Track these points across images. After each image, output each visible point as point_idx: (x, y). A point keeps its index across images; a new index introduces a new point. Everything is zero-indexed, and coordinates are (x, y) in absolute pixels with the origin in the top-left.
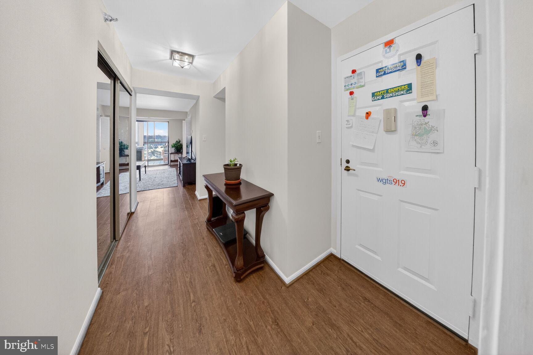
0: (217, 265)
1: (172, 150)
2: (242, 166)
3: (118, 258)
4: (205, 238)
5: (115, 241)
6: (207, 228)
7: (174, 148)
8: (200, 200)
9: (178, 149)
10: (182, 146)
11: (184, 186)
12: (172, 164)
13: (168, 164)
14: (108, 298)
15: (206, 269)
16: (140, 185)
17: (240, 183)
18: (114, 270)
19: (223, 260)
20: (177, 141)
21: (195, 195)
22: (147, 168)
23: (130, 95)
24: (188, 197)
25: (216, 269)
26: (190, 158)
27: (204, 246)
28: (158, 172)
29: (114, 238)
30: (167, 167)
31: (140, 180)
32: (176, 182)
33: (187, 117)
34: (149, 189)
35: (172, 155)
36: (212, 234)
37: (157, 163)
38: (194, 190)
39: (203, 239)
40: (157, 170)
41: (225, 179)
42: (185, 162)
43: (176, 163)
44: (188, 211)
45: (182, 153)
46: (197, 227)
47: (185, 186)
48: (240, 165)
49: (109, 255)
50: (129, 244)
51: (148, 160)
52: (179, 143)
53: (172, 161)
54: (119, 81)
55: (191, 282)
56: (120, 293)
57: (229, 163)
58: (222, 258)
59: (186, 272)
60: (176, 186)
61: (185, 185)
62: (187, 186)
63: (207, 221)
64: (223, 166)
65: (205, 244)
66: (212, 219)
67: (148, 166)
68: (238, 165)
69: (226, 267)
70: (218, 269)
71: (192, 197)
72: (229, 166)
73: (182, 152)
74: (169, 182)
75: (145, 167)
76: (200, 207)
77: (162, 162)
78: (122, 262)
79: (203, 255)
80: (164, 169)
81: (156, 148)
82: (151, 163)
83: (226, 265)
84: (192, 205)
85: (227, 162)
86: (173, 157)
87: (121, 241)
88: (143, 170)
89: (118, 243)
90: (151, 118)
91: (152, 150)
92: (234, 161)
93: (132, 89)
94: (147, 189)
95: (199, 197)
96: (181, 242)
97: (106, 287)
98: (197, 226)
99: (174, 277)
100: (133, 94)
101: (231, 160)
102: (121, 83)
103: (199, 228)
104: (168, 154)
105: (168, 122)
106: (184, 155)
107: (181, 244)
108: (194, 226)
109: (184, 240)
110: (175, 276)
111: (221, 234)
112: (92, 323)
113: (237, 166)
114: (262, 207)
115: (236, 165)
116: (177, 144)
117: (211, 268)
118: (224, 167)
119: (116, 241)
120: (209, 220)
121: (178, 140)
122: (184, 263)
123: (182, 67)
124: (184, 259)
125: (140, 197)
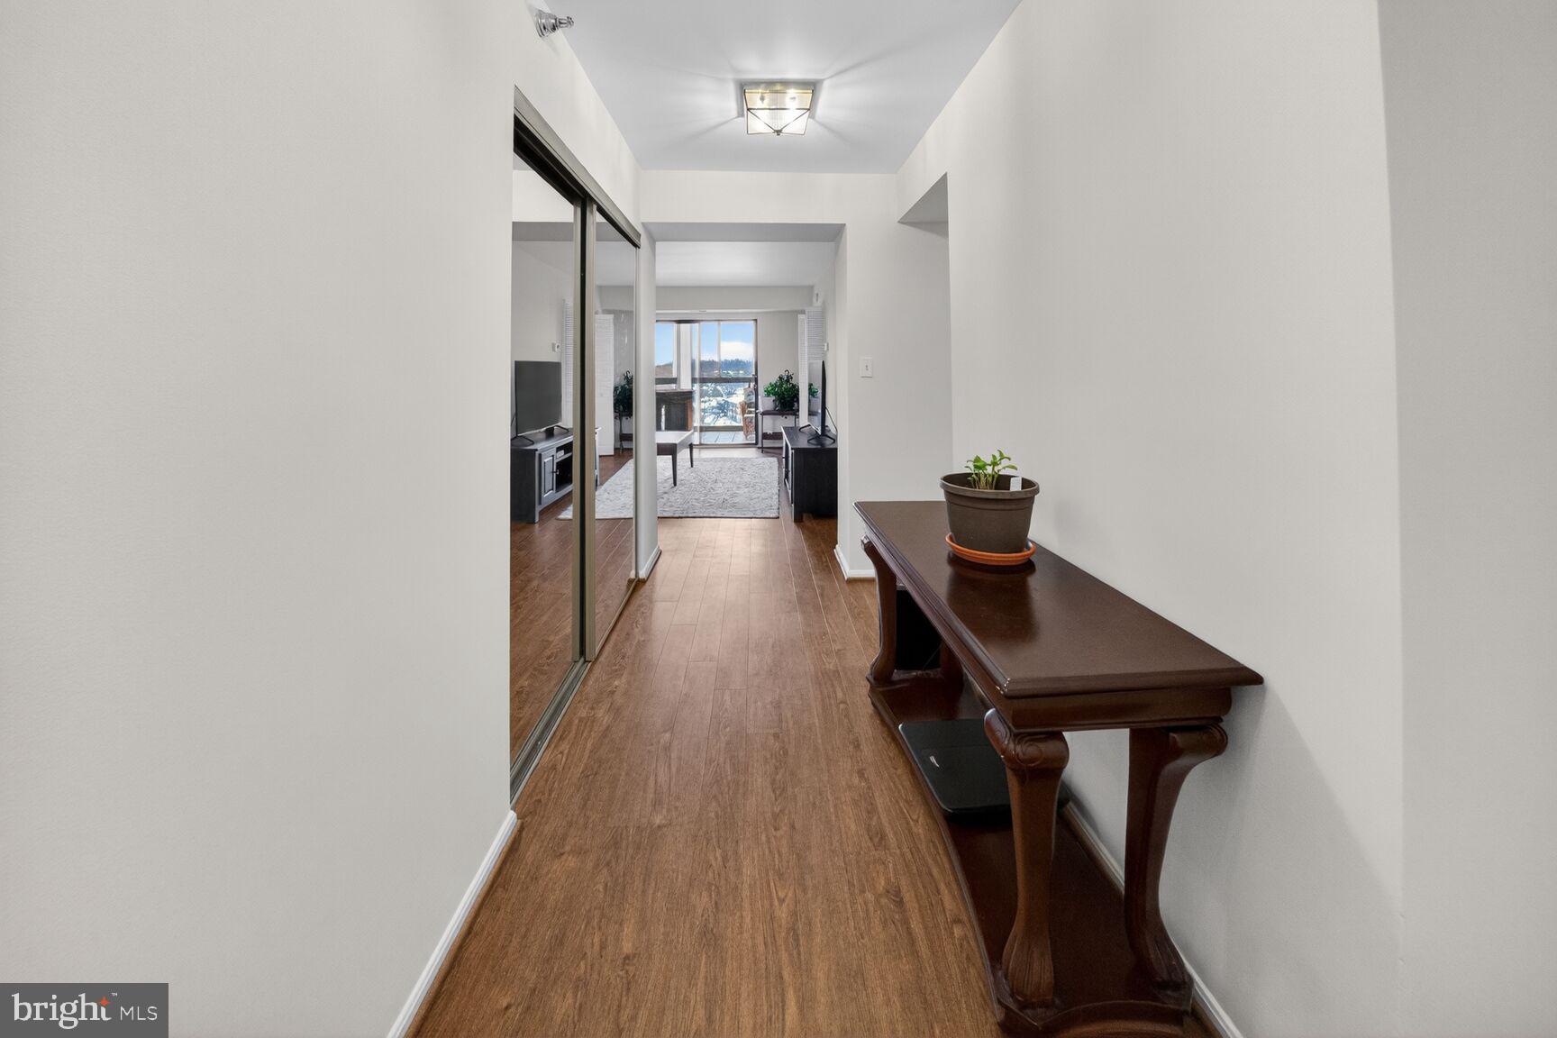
0: (908, 896)
1: (766, 403)
2: (1037, 491)
3: (581, 720)
4: (864, 747)
5: (582, 659)
6: (873, 703)
7: (774, 398)
8: (852, 581)
9: (786, 399)
10: (798, 390)
11: (798, 519)
12: (767, 443)
13: (757, 443)
14: (530, 853)
15: (860, 900)
16: (672, 499)
17: (1029, 567)
18: (564, 759)
19: (942, 887)
20: (781, 378)
21: (833, 557)
22: (695, 451)
23: (636, 245)
24: (810, 562)
25: (906, 922)
26: (820, 432)
27: (856, 780)
28: (728, 464)
29: (582, 653)
30: (752, 453)
31: (675, 484)
32: (775, 502)
33: (811, 304)
34: (694, 515)
35: (767, 419)
36: (894, 739)
37: (725, 438)
38: (833, 541)
39: (857, 746)
40: (724, 459)
41: (951, 538)
42: (803, 443)
43: (776, 444)
44: (803, 612)
45: (795, 413)
46: (833, 685)
47: (802, 521)
48: (1026, 483)
49: (560, 702)
50: (616, 683)
51: (703, 429)
52: (788, 381)
53: (765, 436)
54: (595, 207)
55: (793, 929)
56: (562, 854)
57: (968, 471)
58: (935, 871)
59: (780, 875)
60: (774, 515)
61: (802, 516)
62: (808, 524)
63: (875, 679)
64: (939, 481)
65: (861, 773)
66: (897, 675)
67: (702, 447)
68: (1016, 486)
69: (957, 931)
70: (916, 926)
71: (823, 563)
72: (969, 484)
73: (798, 410)
74: (754, 501)
75: (691, 447)
76: (850, 609)
77: (740, 438)
78: (586, 739)
79: (852, 824)
80: (743, 460)
81: (730, 394)
82: (710, 438)
83: (957, 921)
84: (822, 595)
85: (961, 467)
86: (768, 425)
87: (598, 670)
88: (683, 455)
89: (591, 670)
90: (708, 311)
91: (719, 399)
92: (994, 464)
93: (640, 229)
94: (690, 515)
95: (849, 571)
96: (772, 731)
97: (532, 813)
98: (836, 683)
99: (732, 878)
100: (644, 242)
101: (977, 459)
102: (601, 211)
103: (840, 695)
104: (756, 414)
105: (756, 320)
106: (803, 419)
107: (771, 740)
108: (826, 678)
109: (784, 724)
110: (738, 871)
111: (933, 759)
112: (476, 928)
113: (1013, 489)
114: (1176, 729)
115: (1002, 482)
116: (781, 385)
117: (884, 901)
118: (943, 486)
119: (585, 661)
120: (880, 678)
121: (785, 375)
122: (775, 830)
123: (778, 132)
124: (777, 810)
125: (666, 537)
